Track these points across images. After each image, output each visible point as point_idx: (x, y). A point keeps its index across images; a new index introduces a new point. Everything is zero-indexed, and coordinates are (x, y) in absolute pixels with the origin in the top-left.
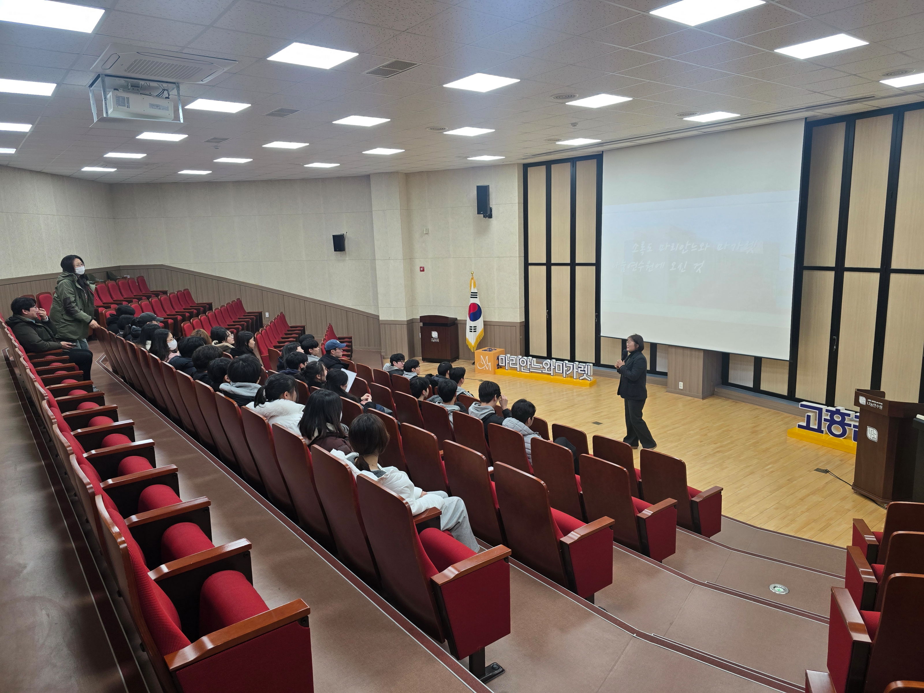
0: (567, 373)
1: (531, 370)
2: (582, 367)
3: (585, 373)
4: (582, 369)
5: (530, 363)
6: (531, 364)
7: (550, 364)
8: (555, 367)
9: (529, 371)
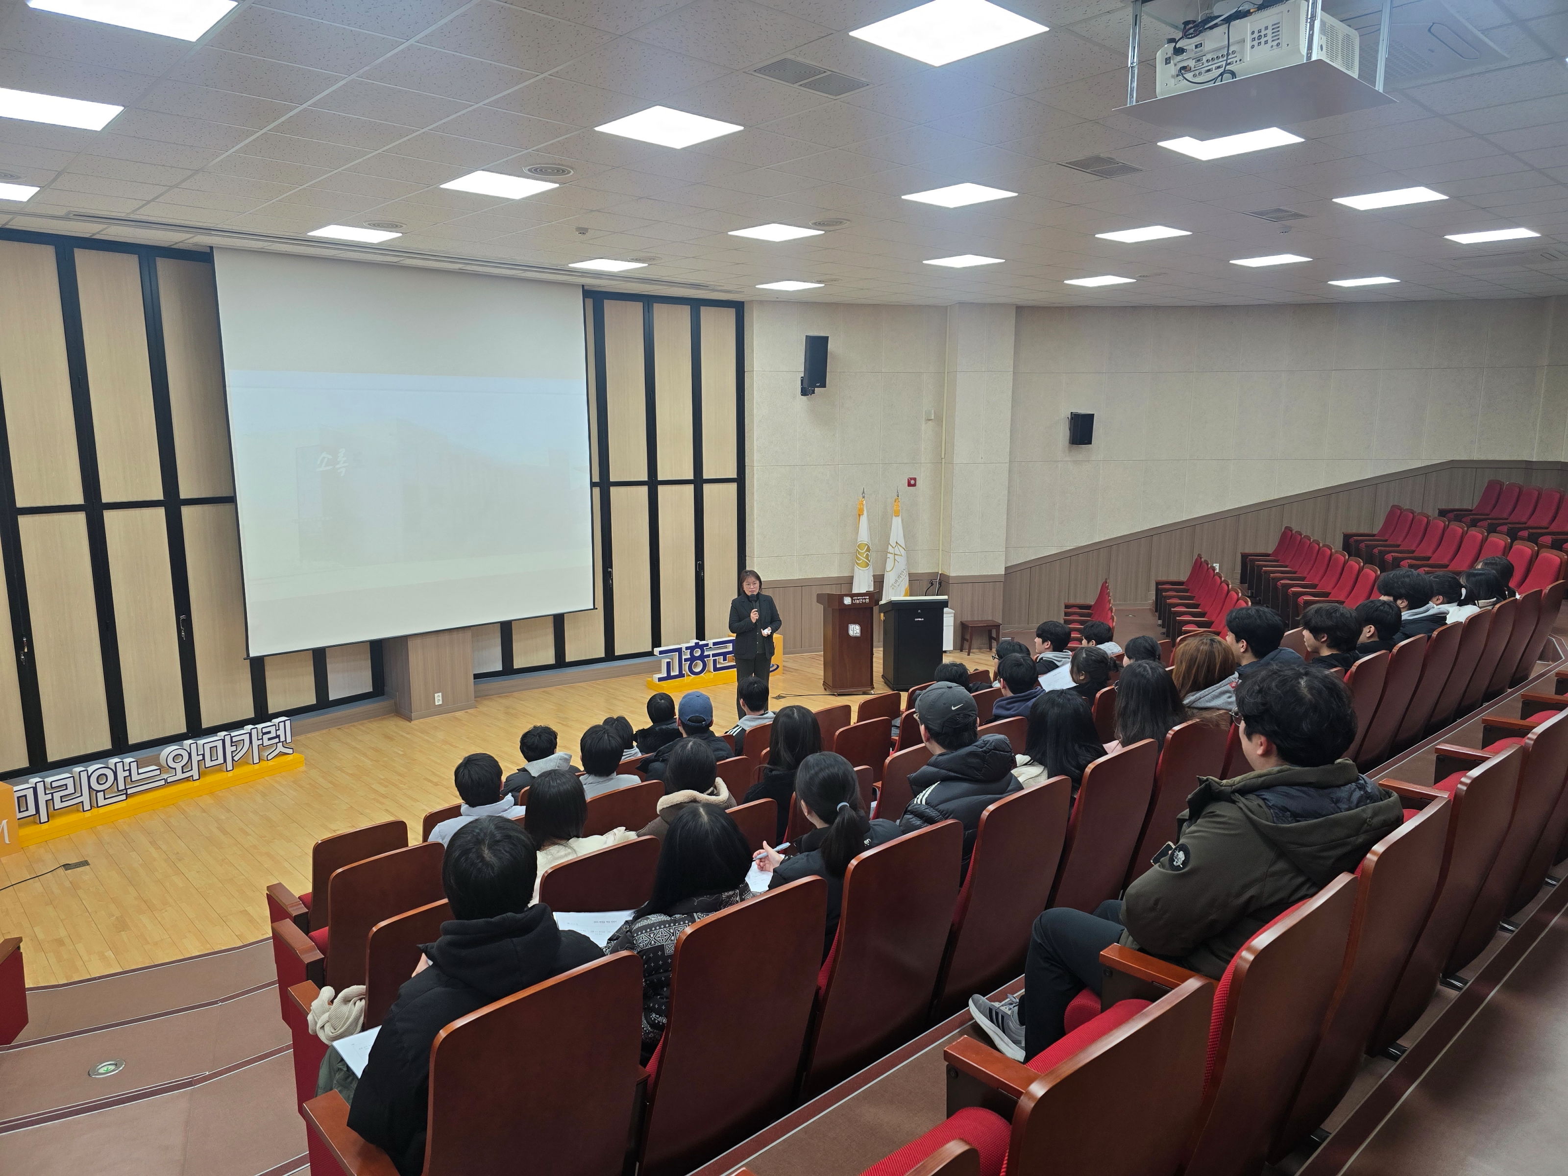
0: (236, 758)
1: (129, 791)
2: (273, 729)
3: (280, 742)
4: (273, 735)
5: (127, 773)
6: (130, 775)
7: (190, 755)
8: (203, 755)
9: (124, 797)
